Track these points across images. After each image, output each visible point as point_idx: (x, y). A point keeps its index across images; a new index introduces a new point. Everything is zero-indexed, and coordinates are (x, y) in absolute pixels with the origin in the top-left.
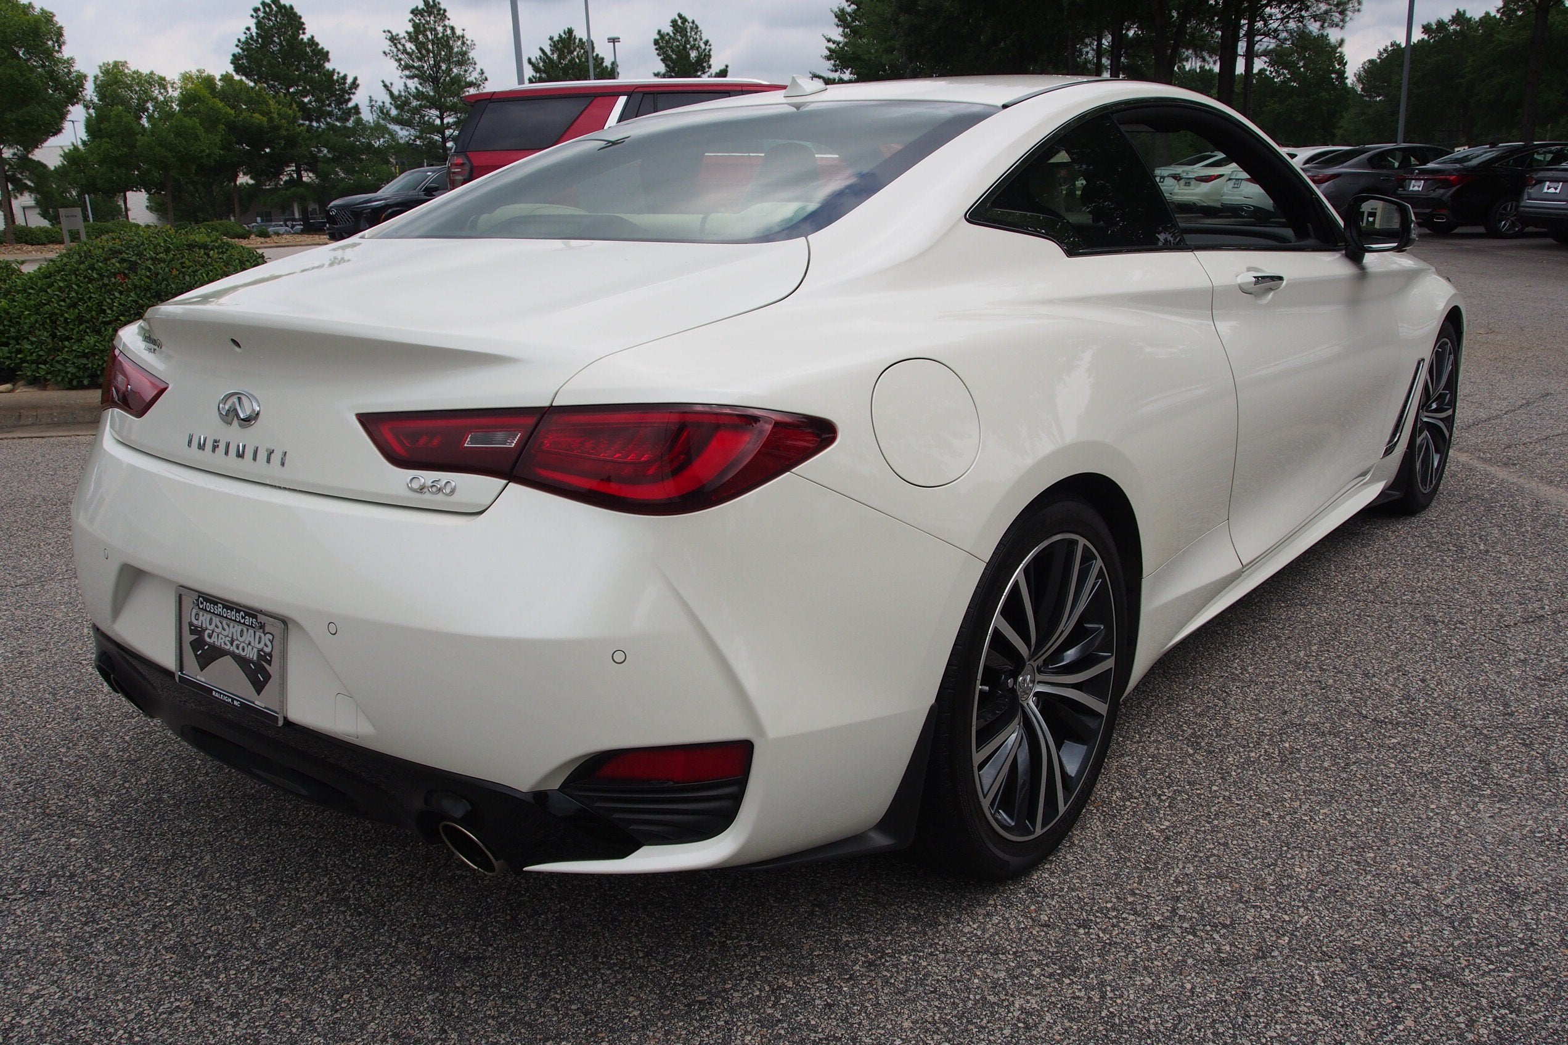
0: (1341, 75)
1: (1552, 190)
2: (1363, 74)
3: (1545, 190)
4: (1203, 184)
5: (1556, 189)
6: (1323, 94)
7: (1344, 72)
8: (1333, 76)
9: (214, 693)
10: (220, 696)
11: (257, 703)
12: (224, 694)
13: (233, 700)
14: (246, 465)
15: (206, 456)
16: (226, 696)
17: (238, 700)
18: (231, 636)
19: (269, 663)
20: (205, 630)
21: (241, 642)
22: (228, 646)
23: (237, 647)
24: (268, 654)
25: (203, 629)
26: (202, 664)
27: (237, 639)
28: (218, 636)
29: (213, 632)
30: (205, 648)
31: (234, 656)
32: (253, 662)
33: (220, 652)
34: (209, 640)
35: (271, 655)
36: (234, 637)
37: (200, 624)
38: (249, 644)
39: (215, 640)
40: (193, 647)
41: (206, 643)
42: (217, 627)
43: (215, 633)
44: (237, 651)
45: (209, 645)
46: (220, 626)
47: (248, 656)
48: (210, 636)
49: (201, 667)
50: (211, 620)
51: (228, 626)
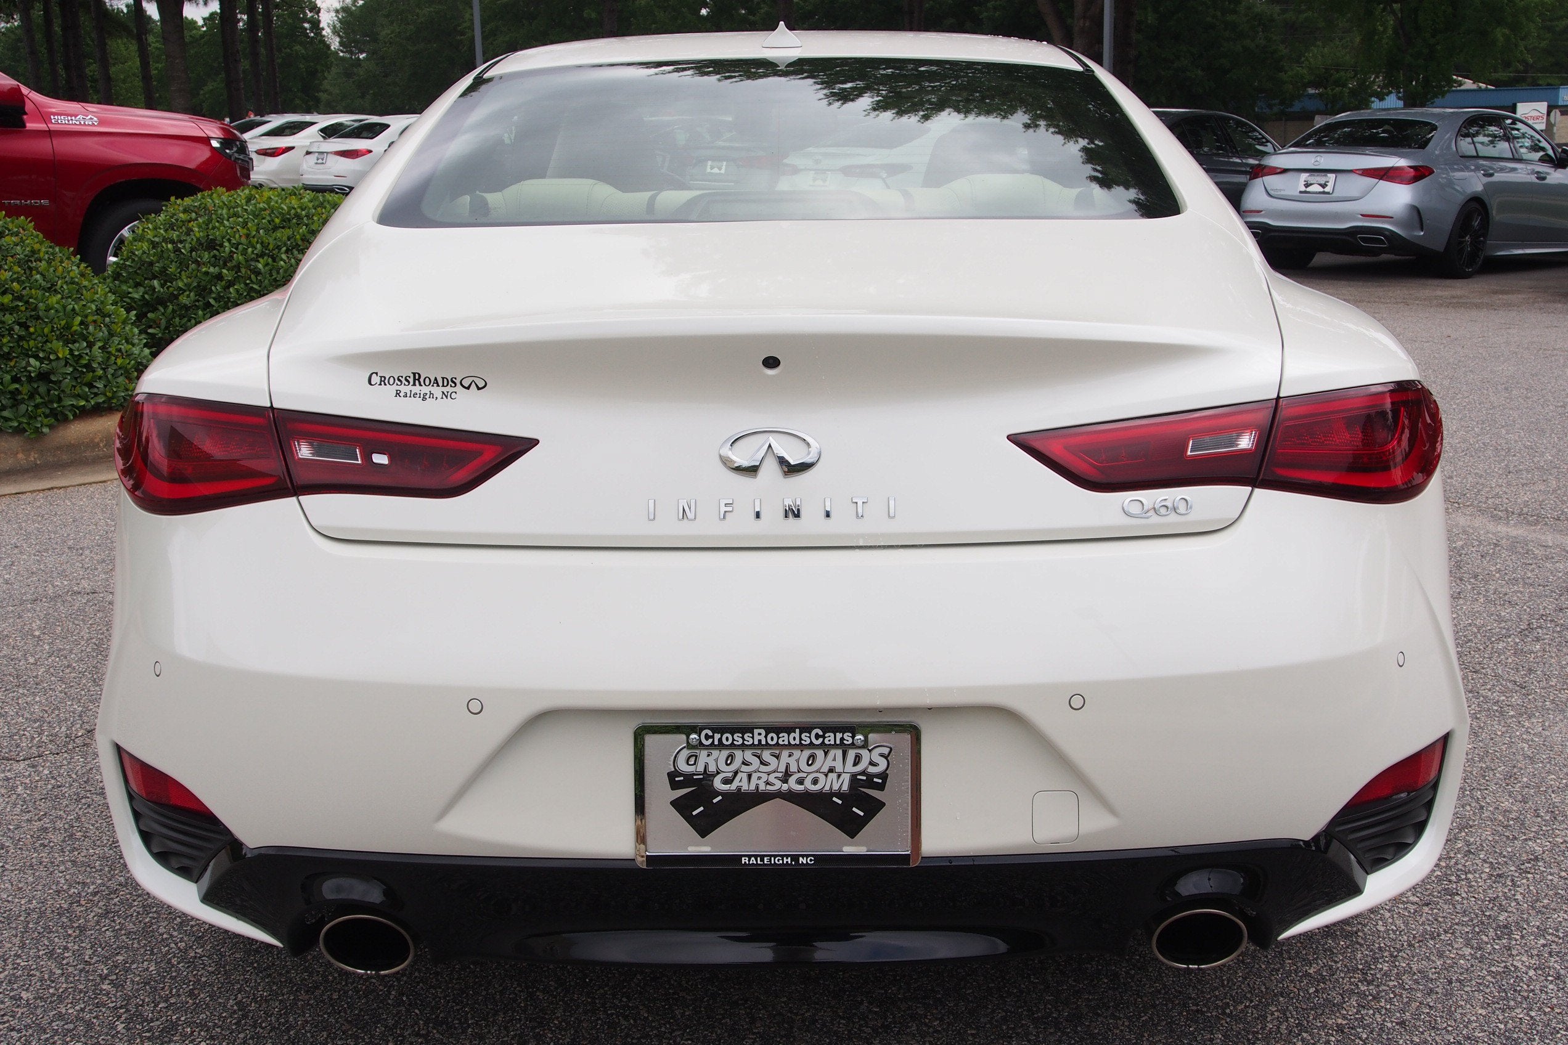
0: (316, 24)
1: (716, 170)
2: (338, 25)
3: (709, 170)
4: (269, 159)
5: (720, 169)
6: (298, 47)
7: (319, 22)
8: (306, 25)
9: (744, 860)
10: (762, 860)
11: (849, 850)
12: (771, 856)
13: (795, 858)
14: (810, 525)
15: (706, 528)
16: (775, 856)
17: (807, 856)
18: (782, 768)
19: (881, 787)
20: (714, 776)
21: (809, 773)
22: (778, 785)
23: (800, 782)
24: (878, 776)
25: (708, 776)
26: (703, 827)
27: (799, 771)
28: (750, 776)
29: (736, 773)
30: (715, 801)
31: (791, 797)
32: (839, 795)
33: (758, 798)
34: (725, 787)
35: (884, 776)
36: (794, 768)
37: (701, 768)
38: (831, 770)
39: (741, 783)
40: (681, 806)
41: (718, 794)
42: (745, 763)
43: (740, 775)
44: (800, 788)
45: (725, 795)
46: (756, 762)
47: (827, 788)
48: (727, 781)
49: (703, 833)
50: (731, 757)
51: (777, 757)
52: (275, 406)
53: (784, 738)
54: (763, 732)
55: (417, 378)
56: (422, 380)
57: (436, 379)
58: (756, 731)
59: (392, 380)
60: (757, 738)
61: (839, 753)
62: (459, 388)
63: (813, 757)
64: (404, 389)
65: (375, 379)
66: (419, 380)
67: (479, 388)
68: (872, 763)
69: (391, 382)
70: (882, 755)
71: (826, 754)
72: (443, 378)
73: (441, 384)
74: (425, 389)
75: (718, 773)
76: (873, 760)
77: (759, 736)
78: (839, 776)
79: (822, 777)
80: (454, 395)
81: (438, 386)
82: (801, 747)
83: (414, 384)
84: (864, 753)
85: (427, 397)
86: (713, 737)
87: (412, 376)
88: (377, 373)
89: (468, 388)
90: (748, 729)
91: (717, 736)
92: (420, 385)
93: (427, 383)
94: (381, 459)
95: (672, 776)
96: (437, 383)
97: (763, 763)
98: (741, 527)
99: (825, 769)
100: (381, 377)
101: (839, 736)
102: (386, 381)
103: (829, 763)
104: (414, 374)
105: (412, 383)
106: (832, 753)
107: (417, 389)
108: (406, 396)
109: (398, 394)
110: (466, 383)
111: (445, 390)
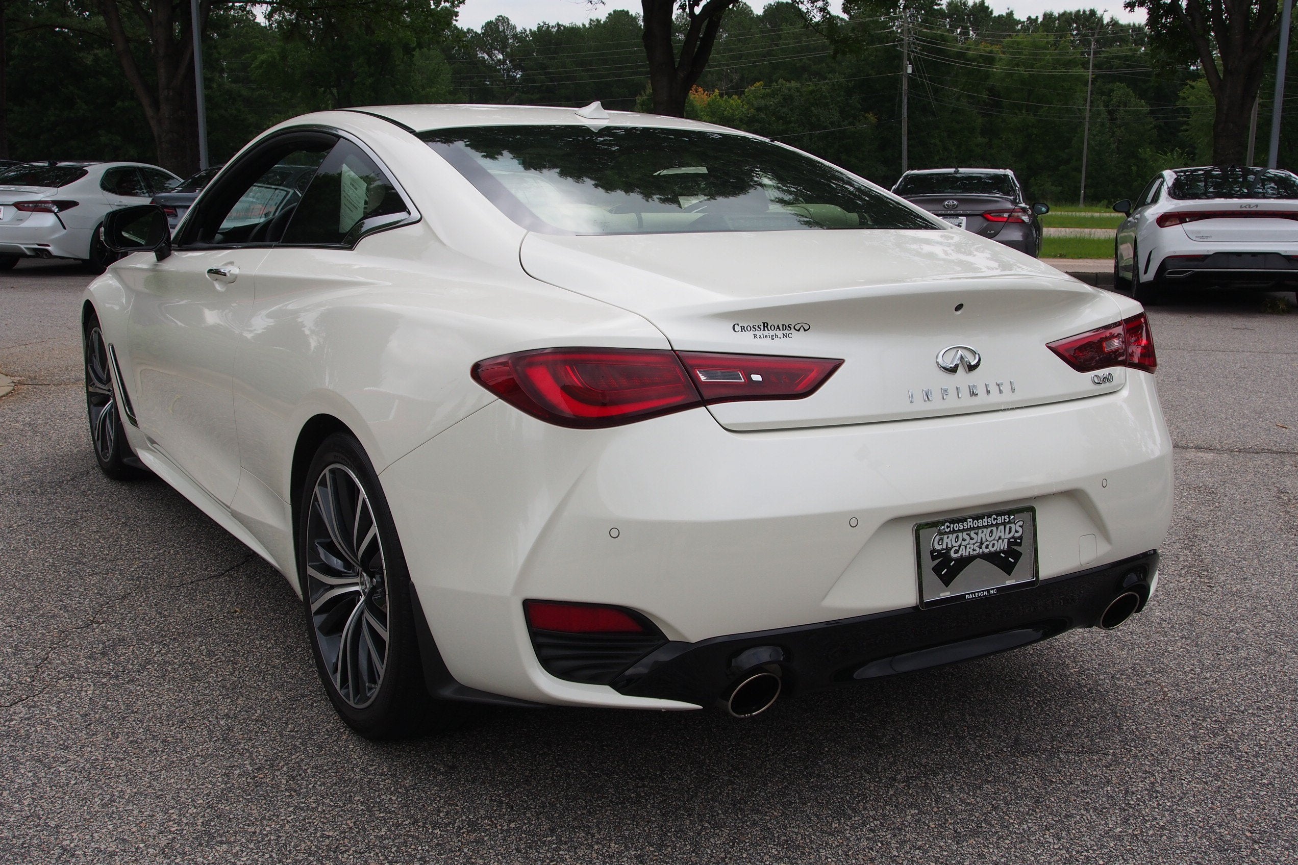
9: (967, 597)
10: (975, 595)
11: (1009, 583)
12: (978, 592)
13: (988, 591)
14: (982, 400)
15: (937, 405)
16: (980, 592)
17: (994, 589)
18: (979, 541)
19: (1020, 544)
20: (951, 550)
21: (990, 541)
22: (978, 551)
23: (987, 547)
24: (1018, 538)
25: (948, 550)
26: (947, 581)
27: (987, 541)
28: (966, 547)
29: (960, 546)
30: (951, 564)
31: (984, 556)
32: (1003, 552)
33: (969, 559)
34: (956, 555)
35: (1021, 538)
36: (984, 540)
37: (945, 546)
38: (1000, 538)
39: (963, 552)
40: (937, 570)
41: (952, 560)
42: (964, 540)
43: (962, 547)
44: (988, 550)
45: (956, 560)
46: (967, 538)
47: (998, 549)
48: (956, 552)
49: (947, 584)
50: (957, 537)
51: (977, 534)
52: (675, 348)
53: (981, 523)
54: (971, 520)
55: (766, 326)
56: (769, 327)
57: (778, 326)
58: (969, 520)
59: (749, 328)
60: (969, 524)
61: (1002, 527)
62: (793, 331)
63: (992, 532)
64: (758, 333)
65: (737, 328)
66: (767, 327)
67: (805, 330)
68: (1017, 532)
69: (749, 329)
70: (1020, 526)
71: (997, 529)
72: (783, 325)
73: (781, 329)
74: (772, 333)
75: (952, 548)
76: (1017, 529)
77: (970, 523)
78: (1003, 541)
79: (996, 542)
80: (790, 335)
81: (780, 330)
82: (987, 527)
83: (764, 330)
84: (1013, 526)
85: (774, 337)
86: (950, 527)
87: (762, 325)
88: (738, 324)
89: (799, 330)
90: (964, 520)
91: (952, 526)
92: (768, 330)
93: (773, 329)
94: (757, 378)
95: (932, 552)
96: (779, 328)
97: (972, 539)
98: (952, 403)
99: (997, 538)
100: (741, 327)
101: (1003, 517)
102: (745, 329)
103: (999, 534)
104: (764, 323)
105: (762, 329)
106: (1000, 527)
107: (766, 333)
108: (760, 337)
109: (755, 336)
110: (797, 328)
111: (784, 332)
